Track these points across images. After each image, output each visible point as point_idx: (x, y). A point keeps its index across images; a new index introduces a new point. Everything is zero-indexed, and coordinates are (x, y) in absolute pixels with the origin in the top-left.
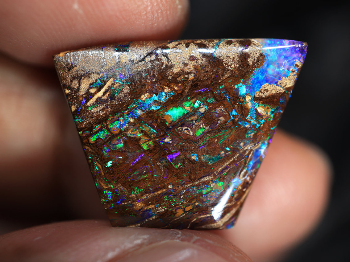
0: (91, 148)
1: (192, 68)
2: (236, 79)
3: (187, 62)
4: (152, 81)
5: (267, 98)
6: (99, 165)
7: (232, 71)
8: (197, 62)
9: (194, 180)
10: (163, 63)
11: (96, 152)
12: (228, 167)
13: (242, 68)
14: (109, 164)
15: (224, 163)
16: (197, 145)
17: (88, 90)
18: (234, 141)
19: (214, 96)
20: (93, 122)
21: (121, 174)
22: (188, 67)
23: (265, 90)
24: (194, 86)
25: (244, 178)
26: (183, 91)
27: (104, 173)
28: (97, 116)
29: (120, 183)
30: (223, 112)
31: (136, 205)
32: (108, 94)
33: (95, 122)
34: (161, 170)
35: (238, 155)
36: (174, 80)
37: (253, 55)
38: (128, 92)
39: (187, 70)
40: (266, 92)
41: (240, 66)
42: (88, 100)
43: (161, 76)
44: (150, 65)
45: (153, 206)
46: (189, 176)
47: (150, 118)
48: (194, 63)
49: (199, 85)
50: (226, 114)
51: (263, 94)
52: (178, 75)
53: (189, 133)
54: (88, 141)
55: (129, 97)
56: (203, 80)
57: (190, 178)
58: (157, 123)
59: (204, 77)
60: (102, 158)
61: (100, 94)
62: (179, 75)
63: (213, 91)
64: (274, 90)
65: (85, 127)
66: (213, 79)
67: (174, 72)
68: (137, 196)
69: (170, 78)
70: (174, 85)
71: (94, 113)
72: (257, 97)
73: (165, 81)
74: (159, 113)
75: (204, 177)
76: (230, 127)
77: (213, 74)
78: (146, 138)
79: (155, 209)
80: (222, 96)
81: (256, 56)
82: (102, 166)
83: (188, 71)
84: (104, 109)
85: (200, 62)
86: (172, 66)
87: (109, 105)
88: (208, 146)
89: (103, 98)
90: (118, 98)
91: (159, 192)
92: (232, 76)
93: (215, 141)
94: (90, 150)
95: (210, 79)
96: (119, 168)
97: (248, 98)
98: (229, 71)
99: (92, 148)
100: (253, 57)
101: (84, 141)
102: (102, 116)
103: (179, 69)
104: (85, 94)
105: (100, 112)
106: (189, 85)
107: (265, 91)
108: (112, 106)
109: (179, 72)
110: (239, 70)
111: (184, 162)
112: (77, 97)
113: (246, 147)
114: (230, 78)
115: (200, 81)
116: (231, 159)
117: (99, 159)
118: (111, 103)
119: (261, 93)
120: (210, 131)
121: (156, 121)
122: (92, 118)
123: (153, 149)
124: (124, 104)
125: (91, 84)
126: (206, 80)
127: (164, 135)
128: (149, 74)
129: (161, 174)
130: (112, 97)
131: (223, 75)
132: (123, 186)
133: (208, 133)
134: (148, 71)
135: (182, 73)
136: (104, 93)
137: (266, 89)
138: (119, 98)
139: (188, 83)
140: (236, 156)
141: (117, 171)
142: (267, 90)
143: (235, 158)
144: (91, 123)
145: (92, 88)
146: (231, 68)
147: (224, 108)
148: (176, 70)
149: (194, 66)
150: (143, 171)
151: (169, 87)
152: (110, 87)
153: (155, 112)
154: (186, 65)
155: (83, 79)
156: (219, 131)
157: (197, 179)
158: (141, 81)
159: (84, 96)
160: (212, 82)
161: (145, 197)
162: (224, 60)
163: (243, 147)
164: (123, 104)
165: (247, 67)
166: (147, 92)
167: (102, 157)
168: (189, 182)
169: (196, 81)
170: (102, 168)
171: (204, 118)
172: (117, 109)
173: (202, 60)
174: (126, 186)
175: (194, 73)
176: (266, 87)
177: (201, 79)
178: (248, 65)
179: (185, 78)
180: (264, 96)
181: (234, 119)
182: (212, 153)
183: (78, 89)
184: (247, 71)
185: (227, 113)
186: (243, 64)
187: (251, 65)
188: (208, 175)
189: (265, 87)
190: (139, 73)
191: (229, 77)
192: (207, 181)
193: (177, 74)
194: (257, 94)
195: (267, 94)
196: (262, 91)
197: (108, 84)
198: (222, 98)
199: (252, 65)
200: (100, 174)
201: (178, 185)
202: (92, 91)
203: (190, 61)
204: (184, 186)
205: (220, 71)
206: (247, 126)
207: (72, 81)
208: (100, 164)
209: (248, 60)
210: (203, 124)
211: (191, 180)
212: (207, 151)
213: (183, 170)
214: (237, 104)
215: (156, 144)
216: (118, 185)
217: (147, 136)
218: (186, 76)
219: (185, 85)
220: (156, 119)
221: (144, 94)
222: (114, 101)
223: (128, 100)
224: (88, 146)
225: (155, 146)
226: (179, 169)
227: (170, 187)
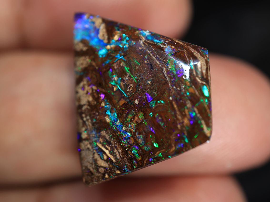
0: (145, 159)
1: (89, 88)
3: (85, 92)
4: (98, 115)
5: (108, 34)
6: (158, 153)
7: (91, 61)
9: (166, 81)
10: (87, 108)
11: (148, 155)
12: (156, 56)
14: (155, 145)
15: (153, 60)
16: (140, 80)
17: (105, 161)
18: (138, 54)
19: (107, 71)
20: (126, 157)
24: (100, 86)
25: (166, 45)
27: (163, 150)
28: (122, 154)
29: (170, 137)
30: (117, 64)
31: (186, 124)
32: (107, 146)
33: (127, 155)
34: (158, 106)
35: (147, 50)
36: (97, 99)
38: (105, 132)
39: (90, 91)
40: (104, 36)
41: (88, 55)
42: (111, 161)
44: (88, 117)
45: (186, 110)
47: (122, 115)
48: (86, 86)
49: (100, 82)
50: (119, 62)
52: (93, 97)
53: (132, 87)
54: (140, 161)
55: (108, 131)
57: (164, 84)
58: (125, 110)
59: (95, 79)
60: (151, 150)
61: (107, 152)
64: (103, 30)
65: (131, 163)
68: (180, 123)
69: (95, 103)
70: (100, 100)
71: (120, 156)
72: (108, 41)
73: (98, 106)
74: (119, 109)
75: (164, 74)
76: (128, 58)
77: (93, 73)
78: (136, 117)
79: (189, 109)
81: (82, 45)
82: (158, 151)
84: (117, 149)
85: (85, 83)
86: (89, 102)
87: (114, 145)
88: (141, 73)
89: (110, 150)
90: (110, 139)
91: (175, 106)
93: (137, 68)
94: (146, 160)
95: (96, 75)
96: (159, 137)
97: (108, 47)
98: (90, 63)
99: (145, 158)
101: (141, 164)
102: (122, 151)
103: (90, 96)
104: (108, 163)
105: (119, 152)
106: (100, 89)
108: (115, 143)
110: (91, 56)
111: (153, 89)
112: (110, 169)
113: (142, 45)
114: (95, 61)
115: (97, 81)
116: (151, 55)
117: (153, 153)
118: (113, 144)
119: (105, 39)
121: (124, 111)
122: (123, 158)
123: (143, 112)
124: (113, 134)
125: (101, 159)
126: (96, 77)
127: (134, 105)
129: (161, 105)
130: (109, 143)
131: (93, 66)
132: (172, 134)
133: (132, 73)
134: (92, 118)
135: (92, 95)
136: (107, 149)
137: (102, 36)
140: (148, 52)
143: (150, 52)
144: (127, 159)
145: (103, 158)
146: (88, 61)
147: (115, 64)
148: (91, 99)
149: (88, 86)
150: (160, 119)
151: (101, 103)
152: (103, 145)
153: (118, 112)
154: (87, 93)
155: (98, 164)
157: (165, 79)
158: (98, 123)
161: (179, 117)
163: (142, 47)
164: (113, 135)
165: (89, 50)
166: (105, 118)
168: (168, 84)
169: (97, 84)
170: (160, 150)
171: (122, 76)
172: (117, 140)
173: (84, 81)
175: (92, 86)
180: (107, 37)
181: (123, 55)
182: (146, 69)
183: (105, 168)
188: (162, 71)
190: (93, 124)
192: (166, 72)
194: (106, 41)
195: (106, 35)
197: (100, 146)
198: (108, 66)
199: (87, 47)
200: (164, 152)
201: (169, 93)
202: (105, 157)
203: (85, 90)
204: (171, 88)
205: (91, 68)
206: (127, 46)
207: (100, 173)
209: (84, 50)
210: (126, 77)
212: (145, 73)
213: (159, 89)
214: (112, 54)
215: (140, 110)
216: (171, 139)
217: (134, 117)
218: (94, 91)
219: (100, 92)
220: (123, 111)
221: (106, 120)
222: (111, 142)
223: (110, 131)
224: (144, 161)
225: (141, 111)
226: (158, 93)
227: (171, 98)
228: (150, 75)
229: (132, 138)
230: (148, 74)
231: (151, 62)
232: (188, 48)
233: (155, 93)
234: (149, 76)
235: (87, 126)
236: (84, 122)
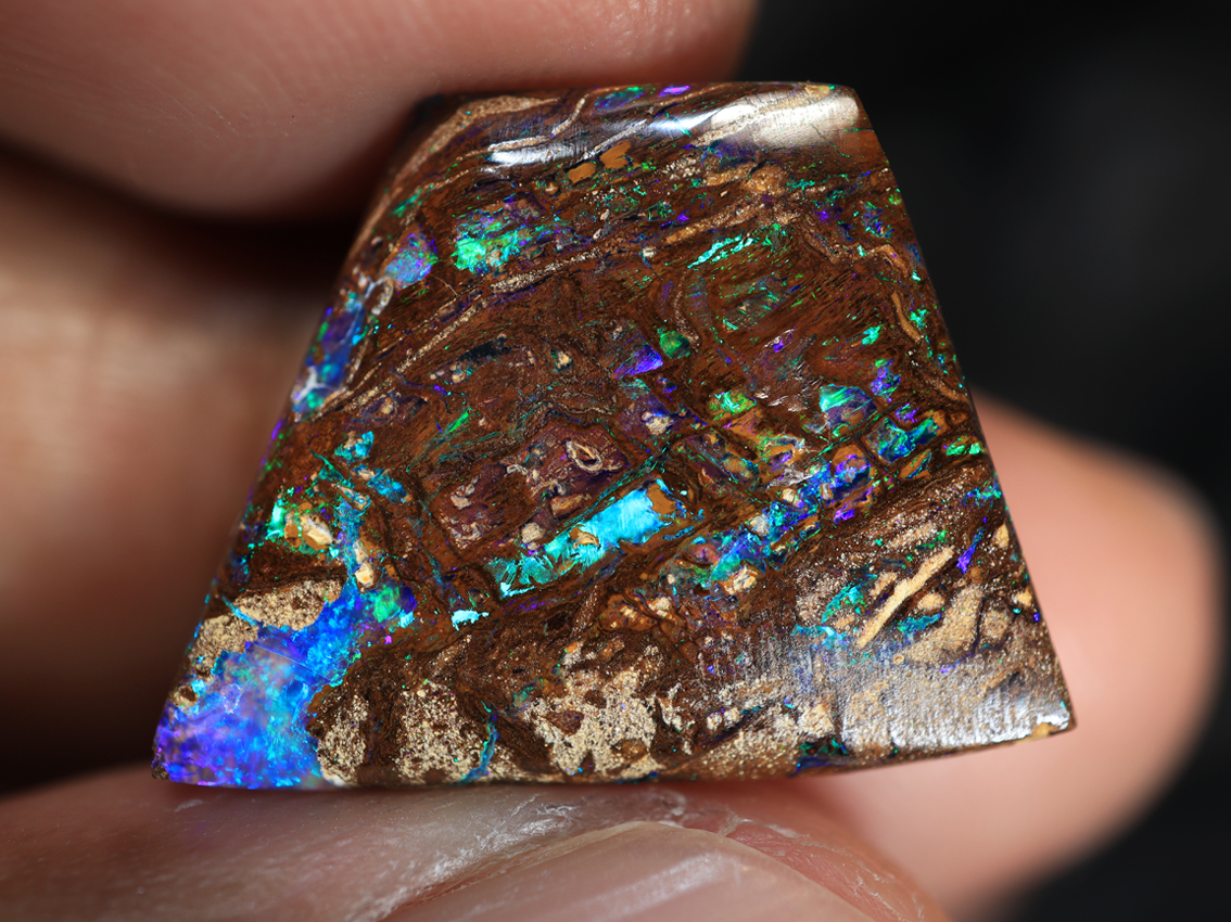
0: (938, 392)
1: (569, 684)
2: (411, 646)
3: (589, 708)
4: (717, 637)
5: (297, 578)
6: (908, 330)
7: (426, 675)
8: (553, 707)
9: (562, 277)
10: (676, 702)
11: (920, 377)
12: (436, 324)
13: (389, 687)
14: (873, 334)
15: (451, 339)
16: (551, 406)
17: (948, 604)
18: (415, 420)
19: (488, 584)
20: (930, 487)
21: (828, 299)
22: (584, 689)
23: (306, 606)
24: (564, 621)
25: (379, 282)
26: (603, 602)
27: (892, 303)
28: (915, 511)
29: (833, 265)
30: (458, 527)
31: (773, 185)
32: (876, 592)
33: (922, 487)
34: (684, 315)
35: (400, 370)
36: (634, 640)
37: (348, 735)
38: (804, 597)
39: (590, 679)
40: (301, 597)
41: (397, 695)
42: (951, 569)
43: (682, 656)
44: (724, 695)
45: (711, 181)
46: (580, 291)
47: (724, 502)
48: (563, 704)
49: (544, 623)
50: (446, 518)
51: (312, 591)
52: (620, 662)
53: (581, 451)
54: (947, 418)
55: (798, 580)
56: (532, 642)
57: (578, 284)
58: (698, 484)
59: (527, 654)
60: (897, 357)
61: (905, 589)
62: (618, 662)
63: (494, 603)
64: (271, 607)
65: (959, 468)
66: (493, 646)
67: (636, 670)
68: (772, 216)
69: (651, 650)
70: (637, 622)
71: (926, 521)
72: (334, 580)
73: (668, 637)
74: (689, 521)
75: (527, 288)
76: (431, 469)
77: (494, 663)
78: (736, 430)
79: (704, 171)
80: (460, 584)
81: (337, 729)
82: (900, 328)
83: (583, 675)
84: (891, 536)
85: (541, 708)
86: (642, 692)
87: (870, 550)
88: (512, 402)
89: (893, 576)
90: (841, 575)
91: (689, 231)
92: (424, 657)
93: (487, 420)
94: (941, 386)
95: (507, 644)
96: (836, 319)
97: (365, 575)
98: (437, 676)
99: (934, 393)
100: (348, 728)
101: (964, 417)
102: (899, 510)
103: (616, 681)
104: (960, 589)
105: (907, 524)
106: (582, 622)
107: (304, 600)
108: (862, 547)
109: (619, 671)
110: (401, 679)
111: (599, 340)
112: (987, 577)
113: (372, 398)
114: (431, 650)
115: (541, 639)
116: (426, 353)
117: (910, 353)
118: (866, 559)
119: (320, 594)
120: (504, 454)
121: (701, 492)
122: (933, 504)
123: (711, 391)
124: (816, 553)
125: (938, 624)
126: (519, 643)
127: (674, 440)
128: (725, 664)
129: (681, 298)
130: (861, 579)
131: (458, 658)
132: (821, 254)
133: (511, 447)
134: (730, 674)
135: (607, 668)
136: (889, 591)
137: (298, 611)
138: (836, 574)
139: (584, 630)
140: (408, 364)
141: (843, 308)
142: (298, 607)
143: (411, 357)
144: (938, 483)
145: (935, 611)
146: (427, 687)
147: (454, 541)
148: (629, 678)
149: (562, 693)
150: (747, 308)
151: (653, 616)
152: (869, 612)
153: (706, 524)
154: (595, 698)
155: (965, 643)
156: (470, 458)
157: (553, 280)
158: (756, 636)
159: (961, 583)
160: (497, 635)
161: (743, 214)
162: (454, 714)
163: (383, 396)
164: (820, 555)
165: (369, 691)
166: (734, 597)
167: (900, 360)
168: (579, 268)
169: (557, 639)
170: (897, 319)
171: (525, 504)
172: (844, 536)
173: (534, 716)
174: (811, 255)
175: (564, 667)
176: (300, 617)
177: (538, 647)
178: (367, 699)
179: (594, 649)
180: (308, 584)
181: (415, 498)
182: (494, 376)
183: (983, 606)
184: (371, 674)
185: (443, 521)
186: (385, 699)
187: (356, 697)
188: (509, 294)
189: (305, 615)
190: (760, 666)
191: (436, 653)
192: (515, 274)
193: (625, 665)
194: (331, 590)
195: (297, 591)
196: (313, 602)
197: (874, 626)
198: (462, 577)
199: (352, 698)
200: (906, 296)
201: (621, 259)
202: (931, 601)
203: (578, 710)
204: (597, 254)
205: (467, 673)
206: (365, 474)
207: (1007, 634)
208: (905, 333)
209: (365, 714)
210: (528, 480)
211: (572, 276)
212: (513, 383)
213: (602, 312)
214: (405, 556)
215: (699, 406)
216: (841, 259)
217: (735, 438)
218: (591, 656)
219: (597, 625)
220: (700, 498)
221: (744, 591)
222: (855, 566)
223: (802, 570)
224: (949, 400)
225: (705, 400)
226: (618, 318)
227: (648, 253)
228: (527, 358)
229: (837, 457)
230: (520, 368)
231: (461, 351)
232: (406, 180)
233: (619, 329)
234: (532, 360)
235: (770, 704)
236: (748, 720)
